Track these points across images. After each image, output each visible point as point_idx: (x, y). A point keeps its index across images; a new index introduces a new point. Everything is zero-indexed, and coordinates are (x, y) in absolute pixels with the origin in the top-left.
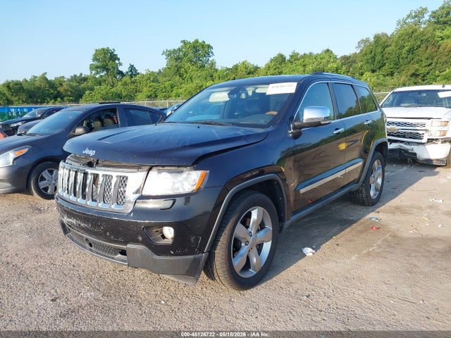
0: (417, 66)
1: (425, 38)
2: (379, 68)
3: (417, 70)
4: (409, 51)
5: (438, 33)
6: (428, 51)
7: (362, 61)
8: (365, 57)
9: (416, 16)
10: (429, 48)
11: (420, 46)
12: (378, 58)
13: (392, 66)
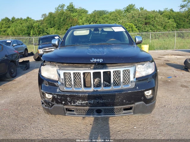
0: (67, 26)
1: (68, 15)
2: (54, 26)
3: (67, 28)
4: (63, 20)
5: (72, 14)
6: (70, 21)
7: (46, 23)
8: (47, 22)
9: (61, 7)
10: (70, 20)
11: (66, 19)
12: (52, 22)
13: (58, 26)
